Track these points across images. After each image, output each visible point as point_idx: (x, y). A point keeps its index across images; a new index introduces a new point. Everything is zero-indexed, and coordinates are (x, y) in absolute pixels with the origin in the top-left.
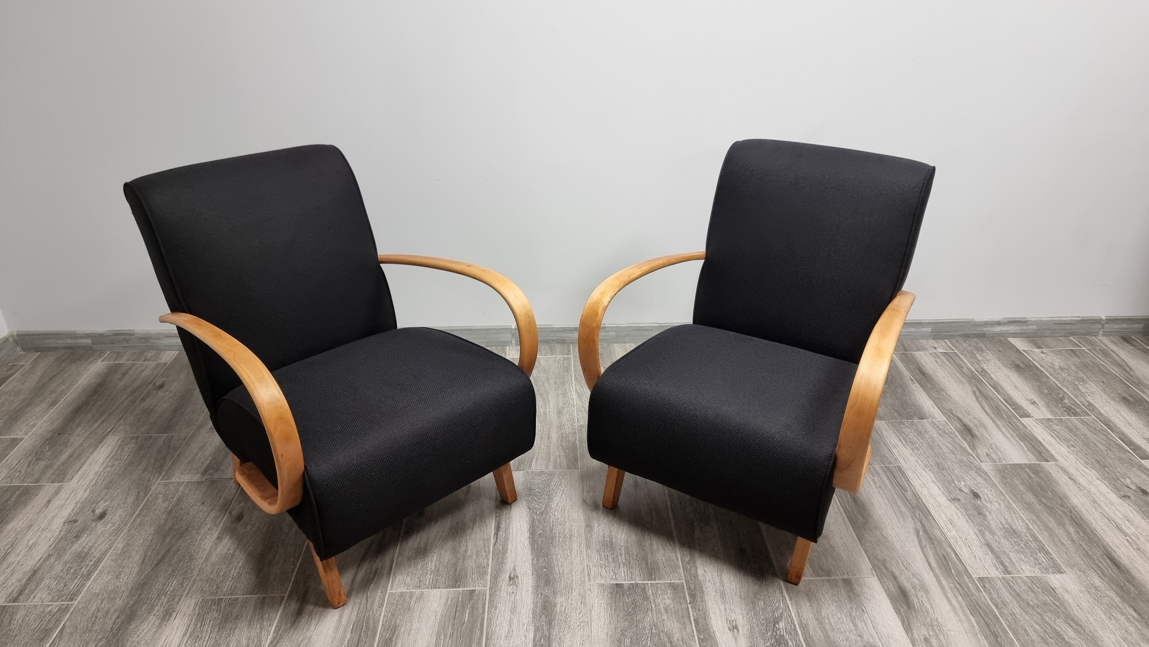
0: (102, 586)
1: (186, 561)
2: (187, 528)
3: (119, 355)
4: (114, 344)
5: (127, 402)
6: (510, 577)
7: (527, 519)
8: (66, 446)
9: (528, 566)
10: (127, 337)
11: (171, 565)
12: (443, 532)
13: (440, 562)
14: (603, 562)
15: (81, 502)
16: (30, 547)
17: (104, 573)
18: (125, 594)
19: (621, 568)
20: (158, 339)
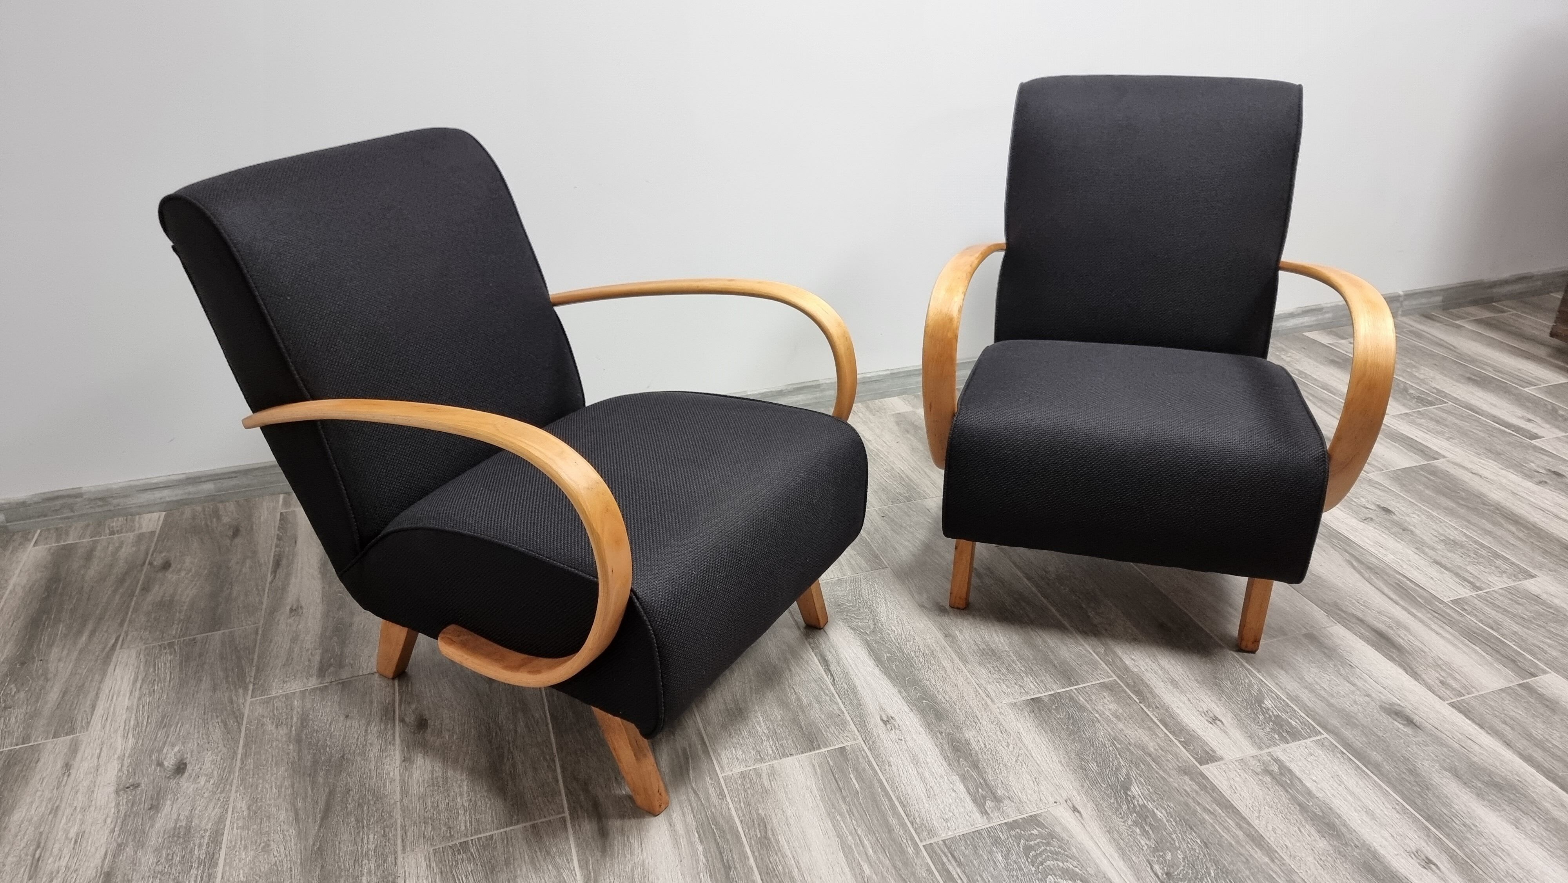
0: (247, 870)
1: (372, 803)
2: (343, 757)
3: (60, 533)
4: (45, 516)
5: (117, 597)
6: (881, 720)
7: (859, 643)
8: (47, 680)
10: (71, 501)
11: (349, 814)
12: (750, 681)
13: (771, 721)
14: (995, 676)
15: (127, 755)
16: (73, 840)
17: (237, 849)
18: (296, 871)
19: (1025, 679)
20: (125, 496)
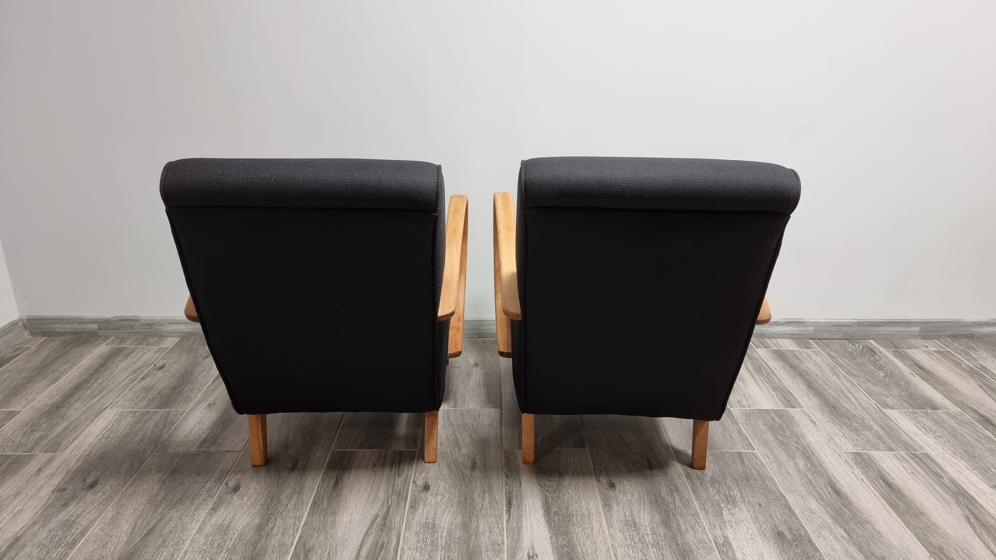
0: (87, 556)
1: (178, 531)
2: (180, 499)
3: (123, 340)
4: (118, 329)
5: (127, 380)
6: (528, 555)
7: (539, 497)
8: (63, 419)
9: (547, 544)
10: (133, 323)
11: (161, 535)
12: (451, 507)
13: (451, 538)
14: (628, 542)
15: (72, 471)
16: (15, 513)
17: (90, 541)
19: (650, 549)
20: (162, 325)
